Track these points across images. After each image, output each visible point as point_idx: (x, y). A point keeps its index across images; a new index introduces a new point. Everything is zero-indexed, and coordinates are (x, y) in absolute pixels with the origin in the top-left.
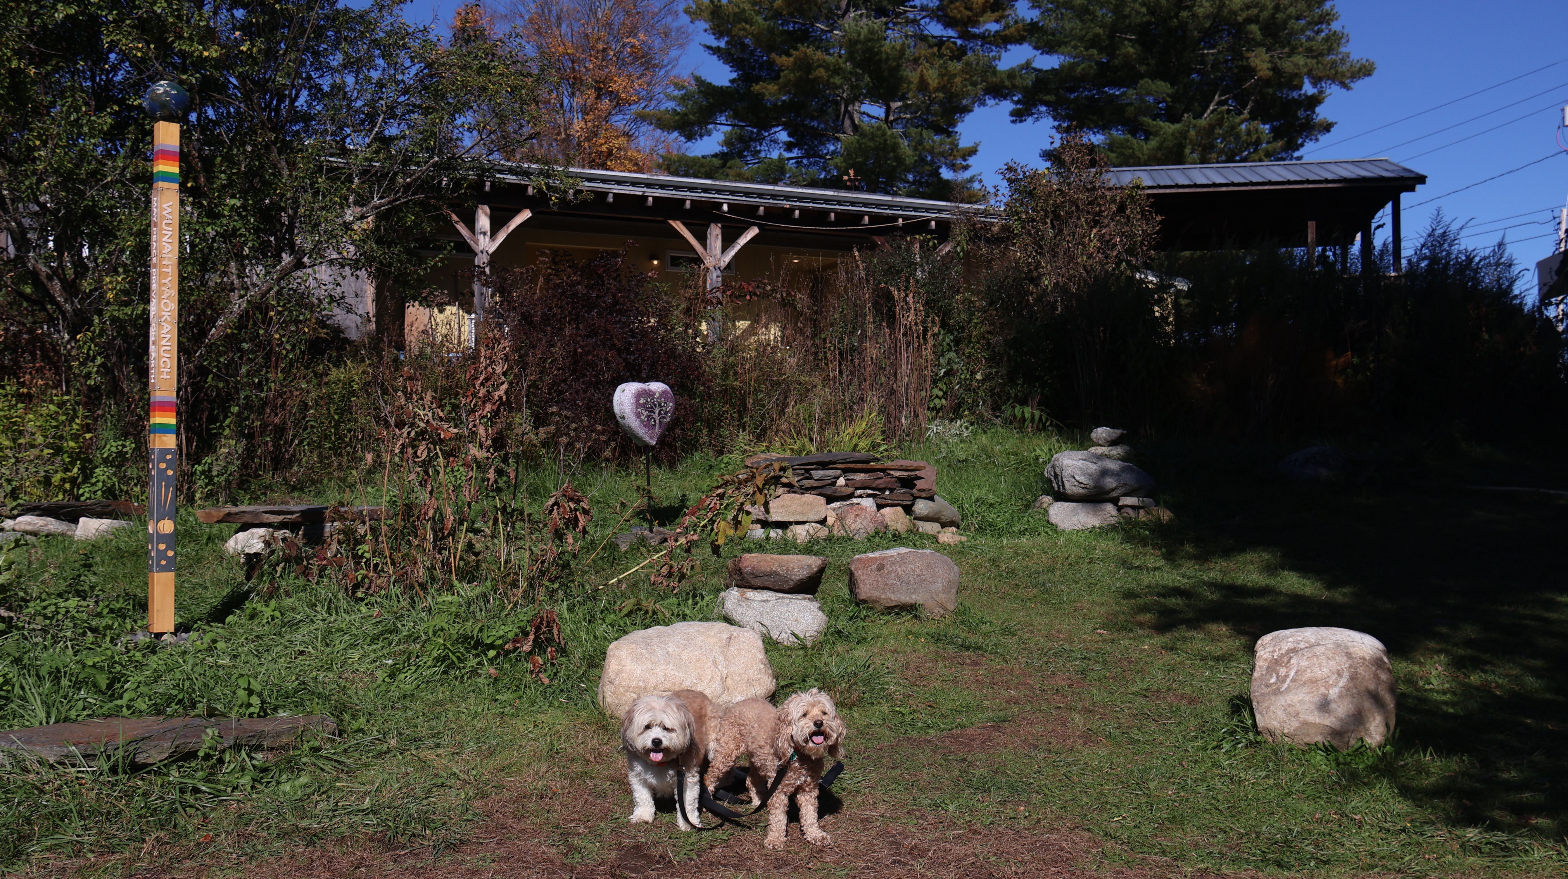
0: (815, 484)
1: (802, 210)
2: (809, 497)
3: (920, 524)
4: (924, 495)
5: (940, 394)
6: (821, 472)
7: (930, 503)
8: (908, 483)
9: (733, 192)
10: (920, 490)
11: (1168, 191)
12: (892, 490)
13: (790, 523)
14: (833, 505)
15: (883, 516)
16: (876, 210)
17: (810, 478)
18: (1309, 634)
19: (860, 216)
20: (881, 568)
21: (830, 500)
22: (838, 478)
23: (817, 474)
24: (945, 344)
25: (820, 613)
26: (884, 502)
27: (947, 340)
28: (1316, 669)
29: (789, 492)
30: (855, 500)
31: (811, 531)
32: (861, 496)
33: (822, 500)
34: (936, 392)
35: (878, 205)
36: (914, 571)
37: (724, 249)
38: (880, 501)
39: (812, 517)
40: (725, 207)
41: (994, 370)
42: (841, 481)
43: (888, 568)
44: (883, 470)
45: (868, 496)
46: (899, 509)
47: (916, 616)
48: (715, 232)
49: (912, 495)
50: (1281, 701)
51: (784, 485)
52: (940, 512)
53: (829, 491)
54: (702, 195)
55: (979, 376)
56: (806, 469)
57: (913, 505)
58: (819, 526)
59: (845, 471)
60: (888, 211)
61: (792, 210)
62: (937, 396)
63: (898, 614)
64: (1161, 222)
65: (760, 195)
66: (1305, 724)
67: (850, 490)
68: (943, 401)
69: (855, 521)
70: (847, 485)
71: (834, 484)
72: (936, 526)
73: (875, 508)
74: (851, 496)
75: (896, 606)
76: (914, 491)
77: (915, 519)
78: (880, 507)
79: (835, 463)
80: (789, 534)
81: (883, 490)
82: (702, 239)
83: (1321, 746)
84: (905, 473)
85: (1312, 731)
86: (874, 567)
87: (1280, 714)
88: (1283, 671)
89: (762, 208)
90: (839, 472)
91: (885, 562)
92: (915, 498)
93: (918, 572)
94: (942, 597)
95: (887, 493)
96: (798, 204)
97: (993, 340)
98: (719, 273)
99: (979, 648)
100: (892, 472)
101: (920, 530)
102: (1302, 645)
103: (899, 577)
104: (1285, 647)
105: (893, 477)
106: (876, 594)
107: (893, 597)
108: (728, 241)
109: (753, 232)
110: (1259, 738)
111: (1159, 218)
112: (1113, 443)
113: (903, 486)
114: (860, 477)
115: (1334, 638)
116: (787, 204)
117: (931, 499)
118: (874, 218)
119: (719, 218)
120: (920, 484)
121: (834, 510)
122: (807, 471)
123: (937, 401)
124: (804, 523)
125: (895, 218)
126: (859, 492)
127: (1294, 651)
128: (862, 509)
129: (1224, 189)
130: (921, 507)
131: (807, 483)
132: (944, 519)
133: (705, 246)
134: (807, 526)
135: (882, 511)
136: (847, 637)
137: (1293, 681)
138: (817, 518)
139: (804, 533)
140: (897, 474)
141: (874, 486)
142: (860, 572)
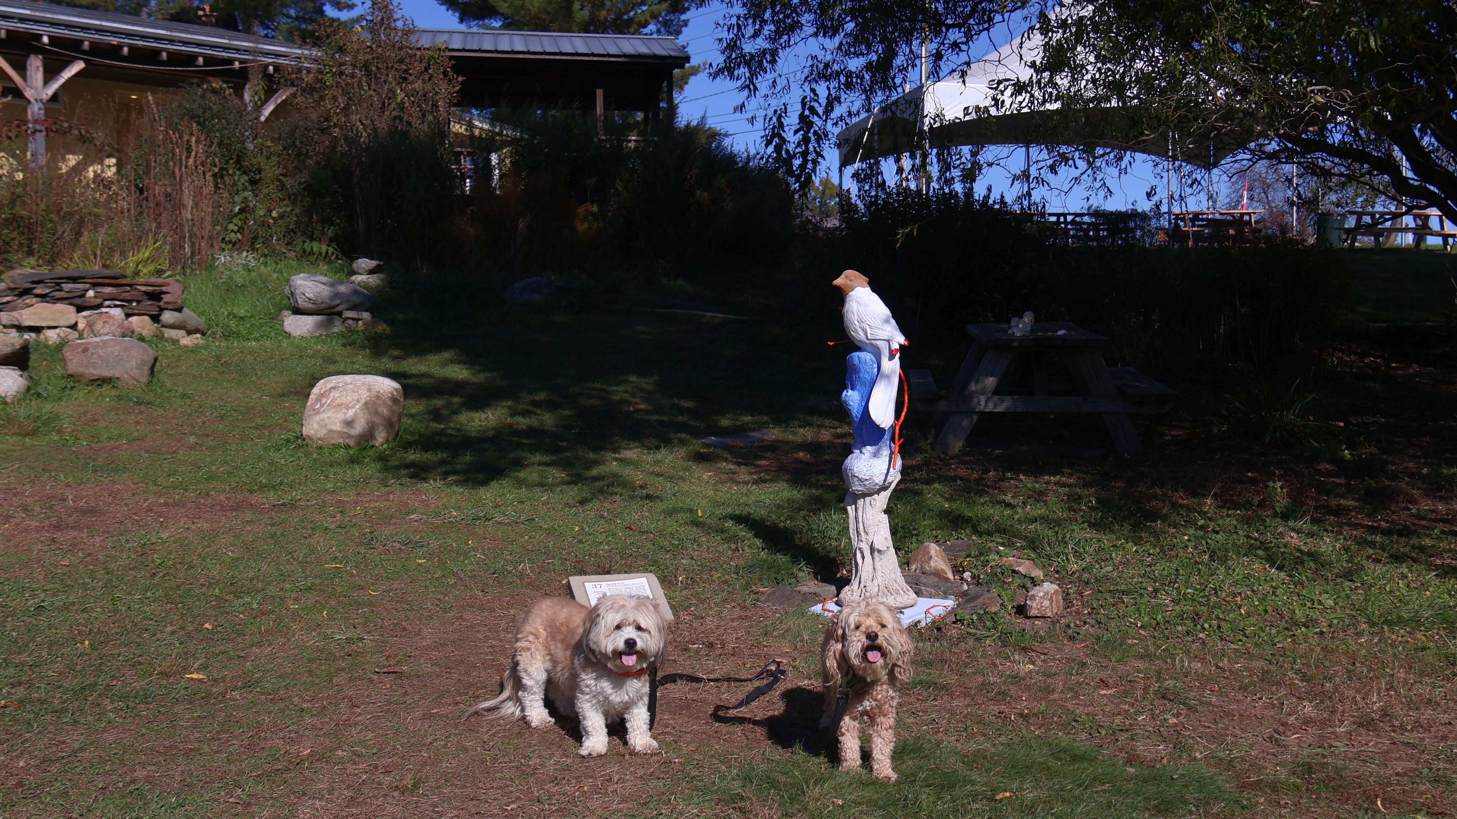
0: (66, 295)
1: (132, 48)
2: (59, 306)
3: (165, 330)
4: (170, 307)
5: (236, 228)
6: (71, 286)
7: (177, 314)
8: (155, 296)
9: (53, 24)
10: (166, 303)
11: (472, 54)
12: (139, 302)
13: (43, 328)
14: (85, 313)
15: (131, 323)
16: (210, 52)
17: (61, 290)
18: (348, 378)
19: (194, 57)
20: (86, 350)
21: (80, 309)
22: (87, 290)
23: (68, 286)
24: (240, 184)
25: (20, 379)
26: (131, 311)
27: (243, 181)
28: (343, 398)
29: (42, 302)
30: (104, 310)
31: (62, 335)
32: (109, 306)
33: (72, 309)
34: (231, 226)
35: (212, 46)
36: (113, 353)
37: (47, 81)
38: (127, 310)
39: (62, 323)
40: (46, 39)
41: (288, 209)
42: (91, 293)
43: (92, 350)
44: (131, 285)
45: (116, 306)
46: (146, 318)
47: (113, 387)
48: (35, 65)
49: (159, 307)
50: (318, 418)
51: (37, 296)
52: (185, 321)
53: (78, 301)
54: (19, 25)
55: (274, 214)
56: (58, 283)
57: (160, 315)
58: (69, 330)
59: (94, 285)
60: (223, 54)
61: (120, 47)
62: (232, 231)
63: (99, 385)
64: (462, 83)
65: (84, 28)
66: (331, 431)
67: (99, 301)
68: (239, 235)
69: (103, 327)
70: (95, 297)
71: (83, 295)
72: (182, 333)
73: (123, 316)
74: (100, 306)
75: (98, 380)
76: (161, 303)
77: (162, 326)
78: (128, 315)
79: (83, 278)
80: (42, 337)
81: (130, 301)
82: (21, 68)
83: (342, 445)
84: (151, 288)
85: (336, 436)
86: (80, 350)
87: (316, 426)
88: (324, 400)
89: (87, 43)
90: (88, 286)
91: (89, 346)
92: (162, 310)
93: (116, 353)
94: (136, 372)
95: (134, 304)
96: (126, 41)
97: (289, 182)
98: (41, 105)
99: (148, 403)
100: (138, 287)
101: (166, 335)
102: (341, 385)
103: (100, 357)
104: (329, 386)
105: (139, 291)
106: (81, 370)
107: (95, 372)
108: (51, 73)
109: (78, 66)
110: (305, 443)
111: (460, 79)
112: (371, 272)
113: (150, 299)
114: (108, 290)
115: (363, 380)
116: (115, 41)
117: (179, 310)
118: (209, 60)
119: (40, 50)
120: (166, 298)
121: (85, 317)
122: (58, 284)
123: (233, 235)
124: (55, 327)
125: (231, 61)
126: (107, 303)
127: (334, 388)
128: (110, 317)
129: (521, 56)
130: (168, 317)
131: (58, 294)
132: (189, 327)
133: (24, 77)
134: (58, 331)
135: (131, 319)
136: (46, 398)
137: (328, 405)
138: (68, 324)
139: (55, 336)
140: (144, 288)
141: (121, 298)
142: (68, 354)
